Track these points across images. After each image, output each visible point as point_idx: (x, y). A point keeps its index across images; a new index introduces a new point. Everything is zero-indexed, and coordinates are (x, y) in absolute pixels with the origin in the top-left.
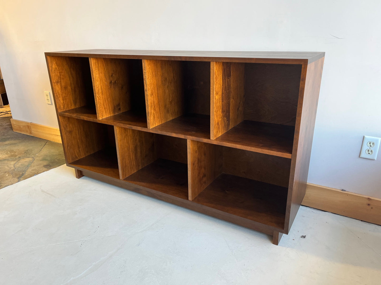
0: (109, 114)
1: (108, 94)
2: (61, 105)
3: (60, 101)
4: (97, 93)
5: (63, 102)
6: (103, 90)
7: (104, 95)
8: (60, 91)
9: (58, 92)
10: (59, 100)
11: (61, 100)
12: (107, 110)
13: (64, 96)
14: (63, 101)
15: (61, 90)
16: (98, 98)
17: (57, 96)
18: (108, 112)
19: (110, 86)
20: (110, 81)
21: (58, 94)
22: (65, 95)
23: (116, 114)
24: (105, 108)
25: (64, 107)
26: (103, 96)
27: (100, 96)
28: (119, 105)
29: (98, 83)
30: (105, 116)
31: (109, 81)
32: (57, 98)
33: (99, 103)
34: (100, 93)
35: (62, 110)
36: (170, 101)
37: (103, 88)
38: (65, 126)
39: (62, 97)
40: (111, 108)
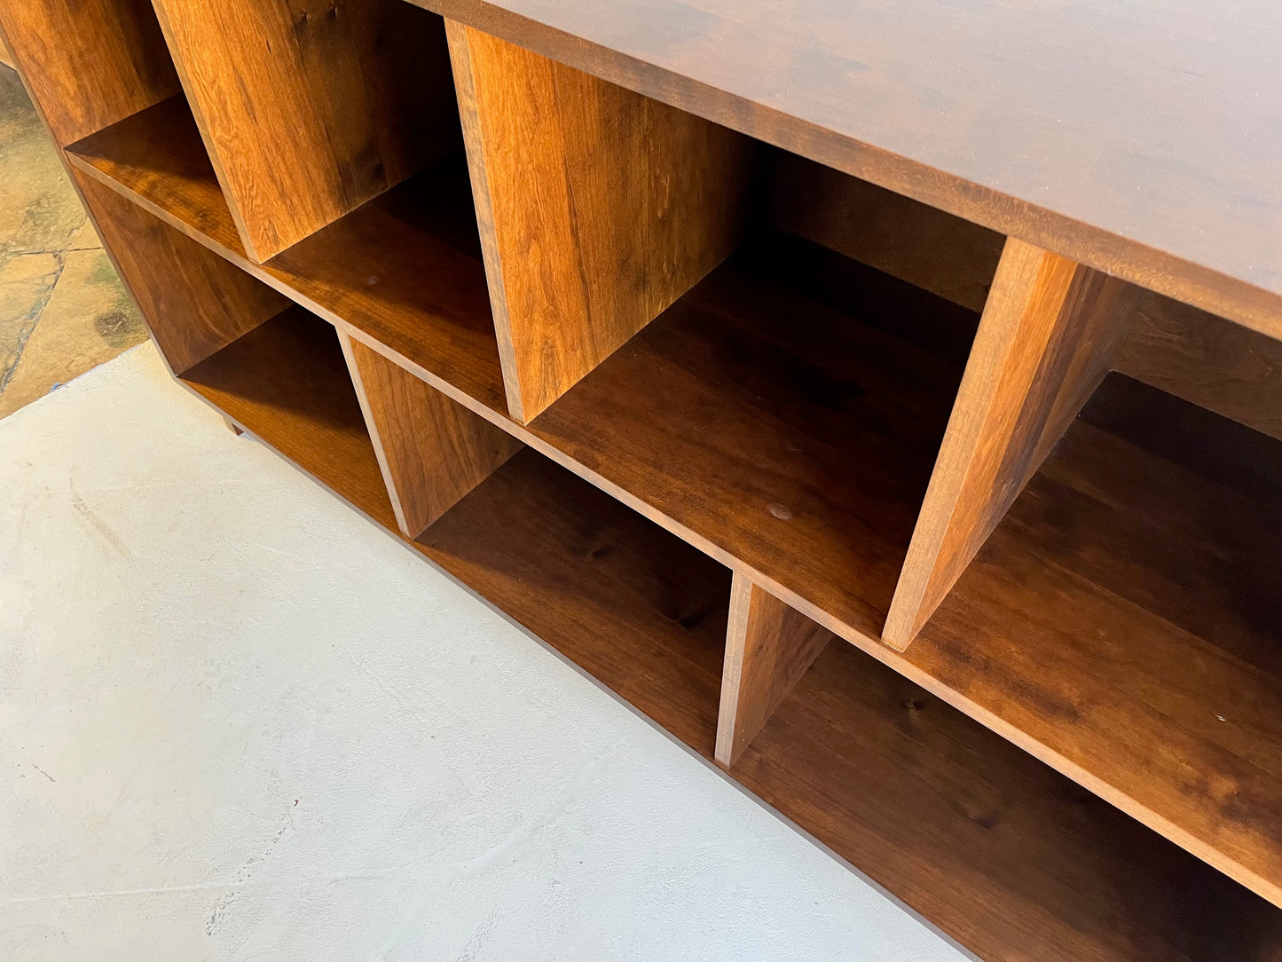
0: (312, 215)
1: (291, 107)
2: (70, 104)
3: (55, 83)
4: (212, 122)
5: (79, 86)
6: (250, 89)
7: (261, 121)
8: (43, 27)
9: (34, 35)
10: (49, 78)
11: (63, 79)
12: (295, 200)
13: (74, 53)
14: (73, 79)
15: (51, 21)
16: (226, 147)
17: (31, 57)
18: (310, 207)
19: (294, 50)
20: (293, 17)
21: (35, 47)
22: (80, 43)
23: (361, 202)
24: (283, 195)
25: (89, 111)
26: (263, 127)
27: (236, 136)
28: (369, 150)
29: (206, 54)
30: (291, 235)
31: (281, 20)
32: (34, 68)
33: (235, 177)
34: (231, 114)
35: (80, 131)
36: (660, 215)
37: (247, 79)
38: (118, 211)
39: (66, 58)
40: (320, 182)
